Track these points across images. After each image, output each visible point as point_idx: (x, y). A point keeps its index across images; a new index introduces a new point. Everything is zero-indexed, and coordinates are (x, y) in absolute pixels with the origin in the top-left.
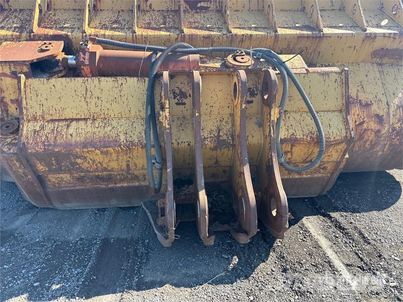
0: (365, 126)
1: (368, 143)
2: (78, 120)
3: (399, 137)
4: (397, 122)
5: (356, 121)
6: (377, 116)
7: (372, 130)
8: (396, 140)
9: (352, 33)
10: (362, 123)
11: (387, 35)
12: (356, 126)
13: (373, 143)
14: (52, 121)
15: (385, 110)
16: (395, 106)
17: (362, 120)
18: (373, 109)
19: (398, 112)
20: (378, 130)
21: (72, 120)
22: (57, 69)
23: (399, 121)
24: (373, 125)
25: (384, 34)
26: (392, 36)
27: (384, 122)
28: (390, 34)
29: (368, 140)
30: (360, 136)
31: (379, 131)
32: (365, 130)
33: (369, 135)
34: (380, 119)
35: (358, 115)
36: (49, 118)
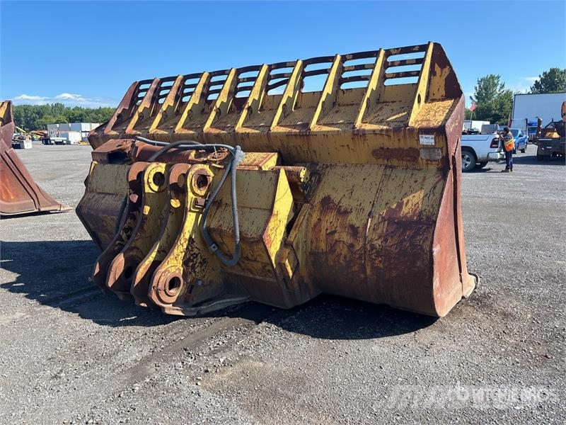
0: (336, 236)
1: (342, 258)
2: (110, 194)
3: (380, 259)
4: (376, 238)
5: (327, 229)
6: (352, 227)
7: (344, 242)
8: (377, 262)
9: (338, 131)
10: (333, 233)
11: (377, 132)
12: (327, 234)
13: (347, 259)
14: (99, 193)
15: (363, 222)
16: (380, 219)
17: (333, 229)
18: (349, 218)
19: (381, 225)
20: (351, 244)
21: (108, 194)
22: (126, 159)
23: (380, 237)
24: (345, 237)
25: (374, 131)
26: (384, 133)
27: (358, 235)
28: (382, 130)
29: (341, 254)
30: (332, 248)
31: (351, 246)
32: (337, 241)
33: (341, 248)
34: (354, 231)
35: (331, 223)
36: (98, 191)
